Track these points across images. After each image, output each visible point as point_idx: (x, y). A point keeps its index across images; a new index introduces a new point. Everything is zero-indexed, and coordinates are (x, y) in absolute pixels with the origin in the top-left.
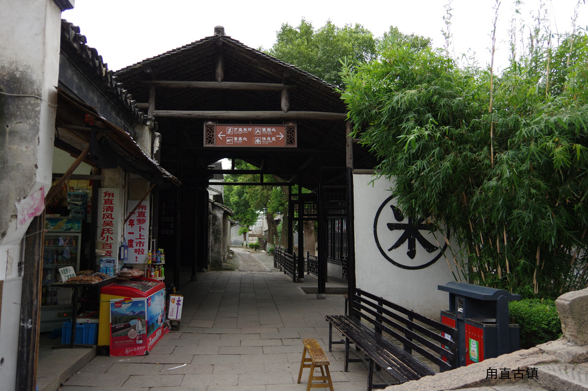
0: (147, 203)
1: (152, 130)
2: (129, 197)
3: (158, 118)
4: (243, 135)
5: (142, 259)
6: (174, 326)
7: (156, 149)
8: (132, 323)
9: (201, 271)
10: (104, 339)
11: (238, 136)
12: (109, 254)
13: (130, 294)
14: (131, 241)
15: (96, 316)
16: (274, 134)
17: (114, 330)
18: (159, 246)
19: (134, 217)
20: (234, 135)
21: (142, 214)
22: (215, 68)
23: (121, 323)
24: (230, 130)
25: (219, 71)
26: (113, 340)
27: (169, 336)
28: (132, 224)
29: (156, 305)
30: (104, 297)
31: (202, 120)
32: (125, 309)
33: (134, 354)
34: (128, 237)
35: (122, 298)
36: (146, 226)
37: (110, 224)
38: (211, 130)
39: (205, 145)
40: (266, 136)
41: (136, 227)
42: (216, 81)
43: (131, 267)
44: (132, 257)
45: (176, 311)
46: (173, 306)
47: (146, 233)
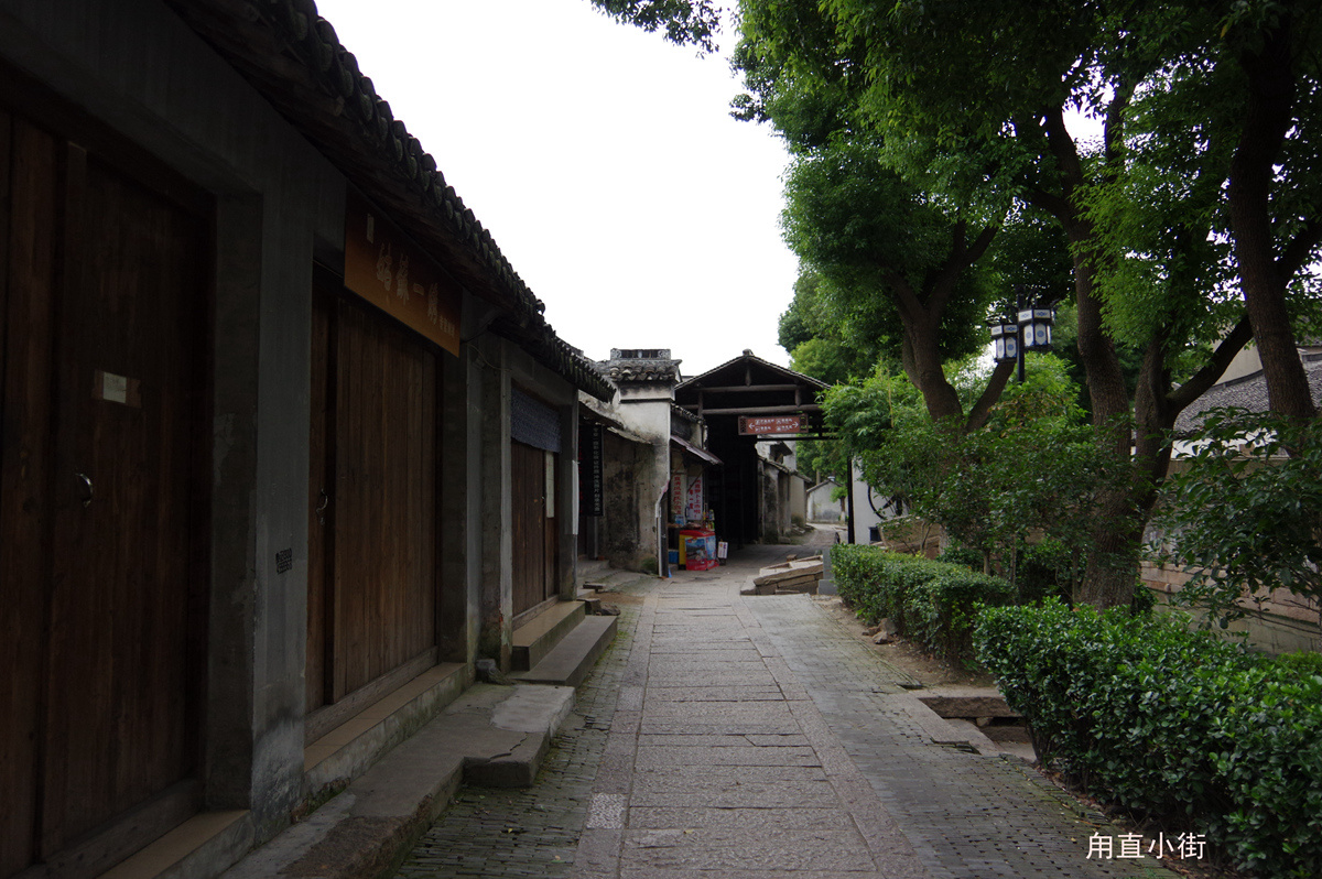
0: (701, 478)
1: (702, 426)
2: (689, 475)
3: (705, 416)
4: (767, 425)
5: (699, 517)
6: (722, 563)
7: (705, 439)
8: (698, 552)
9: (750, 542)
10: (682, 561)
11: (764, 426)
12: (679, 512)
13: (695, 535)
14: (691, 505)
15: (677, 548)
16: (790, 423)
17: (688, 556)
18: (710, 508)
19: (693, 488)
20: (761, 425)
21: (698, 486)
22: (744, 375)
23: (692, 552)
24: (758, 422)
25: (748, 378)
26: (688, 561)
27: (718, 569)
28: (691, 493)
29: (710, 544)
30: (681, 537)
31: (736, 416)
32: (693, 543)
33: (700, 569)
34: (690, 502)
35: (691, 538)
36: (701, 494)
37: (679, 493)
38: (744, 422)
39: (741, 434)
40: (785, 425)
41: (694, 495)
42: (745, 385)
43: (692, 521)
44: (693, 515)
45: (723, 552)
46: (721, 549)
47: (701, 499)
